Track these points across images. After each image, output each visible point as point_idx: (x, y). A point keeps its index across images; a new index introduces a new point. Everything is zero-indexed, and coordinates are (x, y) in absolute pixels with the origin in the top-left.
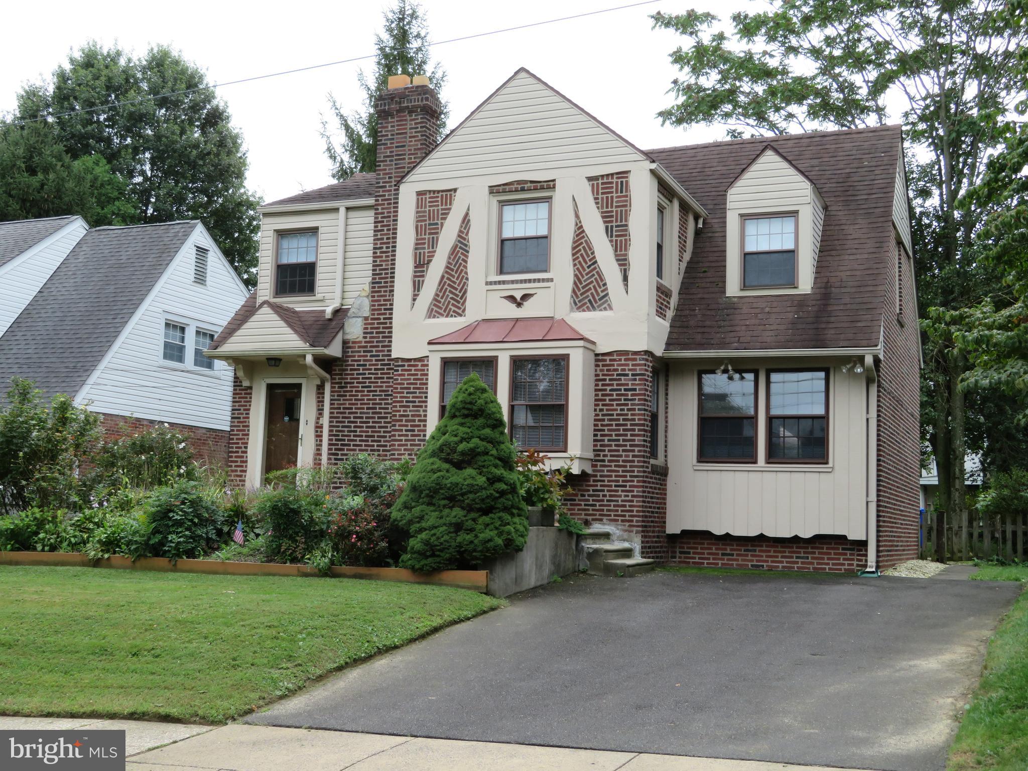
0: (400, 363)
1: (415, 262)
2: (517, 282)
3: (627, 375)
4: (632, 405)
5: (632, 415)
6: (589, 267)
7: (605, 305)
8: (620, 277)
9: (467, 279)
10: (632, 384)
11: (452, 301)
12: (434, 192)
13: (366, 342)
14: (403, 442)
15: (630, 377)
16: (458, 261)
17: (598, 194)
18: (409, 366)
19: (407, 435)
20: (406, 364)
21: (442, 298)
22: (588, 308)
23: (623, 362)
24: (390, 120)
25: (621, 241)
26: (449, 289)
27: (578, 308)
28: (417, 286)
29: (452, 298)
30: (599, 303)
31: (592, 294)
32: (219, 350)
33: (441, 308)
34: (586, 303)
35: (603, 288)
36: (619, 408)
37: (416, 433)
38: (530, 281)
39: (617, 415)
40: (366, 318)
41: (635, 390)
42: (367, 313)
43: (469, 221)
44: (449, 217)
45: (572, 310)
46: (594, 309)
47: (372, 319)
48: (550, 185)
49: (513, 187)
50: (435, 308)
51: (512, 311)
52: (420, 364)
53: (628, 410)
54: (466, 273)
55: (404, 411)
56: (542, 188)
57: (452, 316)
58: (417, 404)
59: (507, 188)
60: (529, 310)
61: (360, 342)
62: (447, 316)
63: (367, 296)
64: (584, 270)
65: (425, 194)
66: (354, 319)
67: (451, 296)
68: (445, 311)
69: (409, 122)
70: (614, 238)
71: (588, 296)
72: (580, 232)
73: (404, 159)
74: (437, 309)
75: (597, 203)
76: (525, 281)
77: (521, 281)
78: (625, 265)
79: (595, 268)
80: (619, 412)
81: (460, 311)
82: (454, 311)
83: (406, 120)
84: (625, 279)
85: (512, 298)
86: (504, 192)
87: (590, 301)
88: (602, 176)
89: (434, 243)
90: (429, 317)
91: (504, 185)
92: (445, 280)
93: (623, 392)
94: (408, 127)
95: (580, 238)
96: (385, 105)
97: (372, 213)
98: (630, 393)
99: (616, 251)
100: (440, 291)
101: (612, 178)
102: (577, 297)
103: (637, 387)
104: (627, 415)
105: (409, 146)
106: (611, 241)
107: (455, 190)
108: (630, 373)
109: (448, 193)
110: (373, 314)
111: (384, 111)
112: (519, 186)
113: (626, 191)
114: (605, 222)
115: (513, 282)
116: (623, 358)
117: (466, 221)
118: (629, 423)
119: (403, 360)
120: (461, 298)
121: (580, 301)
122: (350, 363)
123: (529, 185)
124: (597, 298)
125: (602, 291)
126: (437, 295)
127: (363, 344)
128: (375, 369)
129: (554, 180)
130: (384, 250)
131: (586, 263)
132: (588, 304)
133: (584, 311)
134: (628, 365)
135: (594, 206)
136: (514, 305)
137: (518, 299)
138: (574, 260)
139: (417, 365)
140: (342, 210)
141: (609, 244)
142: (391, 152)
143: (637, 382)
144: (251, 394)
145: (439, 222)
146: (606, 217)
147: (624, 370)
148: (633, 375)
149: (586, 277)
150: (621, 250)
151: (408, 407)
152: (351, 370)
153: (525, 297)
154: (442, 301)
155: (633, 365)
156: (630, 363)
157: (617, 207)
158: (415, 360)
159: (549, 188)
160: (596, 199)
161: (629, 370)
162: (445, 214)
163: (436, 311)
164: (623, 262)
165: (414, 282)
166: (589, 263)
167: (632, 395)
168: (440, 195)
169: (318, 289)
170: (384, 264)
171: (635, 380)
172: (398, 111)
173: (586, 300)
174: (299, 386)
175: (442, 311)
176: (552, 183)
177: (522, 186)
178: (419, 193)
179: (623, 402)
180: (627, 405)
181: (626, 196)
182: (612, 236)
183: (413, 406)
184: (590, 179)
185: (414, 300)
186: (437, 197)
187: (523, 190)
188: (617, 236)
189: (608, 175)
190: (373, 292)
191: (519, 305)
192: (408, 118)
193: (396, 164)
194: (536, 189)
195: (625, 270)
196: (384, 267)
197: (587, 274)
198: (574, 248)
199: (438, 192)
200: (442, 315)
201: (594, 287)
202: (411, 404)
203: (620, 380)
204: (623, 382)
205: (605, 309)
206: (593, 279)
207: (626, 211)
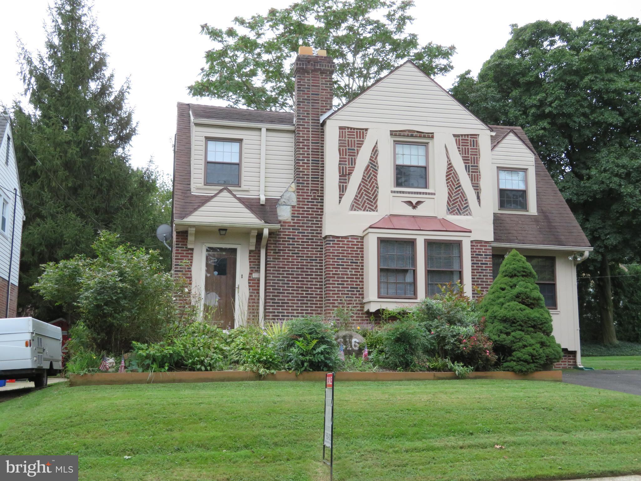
0: (331, 239)
1: (340, 173)
2: (412, 193)
3: (482, 255)
4: (486, 273)
5: (486, 279)
6: (456, 188)
7: (467, 212)
8: (475, 197)
9: (377, 188)
10: (485, 261)
11: (367, 201)
12: (351, 128)
13: (294, 223)
14: (336, 292)
15: (484, 256)
16: (370, 175)
17: (459, 145)
18: (338, 241)
19: (339, 287)
20: (336, 240)
21: (360, 198)
22: (456, 213)
23: (479, 247)
24: (306, 75)
25: (475, 175)
26: (365, 192)
27: (451, 213)
28: (342, 189)
29: (367, 199)
30: (463, 211)
31: (459, 205)
32: (185, 220)
33: (359, 205)
34: (455, 210)
35: (465, 202)
36: (478, 274)
37: (345, 286)
38: (420, 193)
39: (477, 278)
40: (293, 207)
41: (487, 264)
42: (294, 203)
43: (376, 150)
44: (363, 146)
45: (447, 214)
46: (460, 214)
47: (298, 207)
48: (431, 136)
49: (406, 133)
50: (355, 205)
51: (409, 211)
52: (346, 240)
53: (484, 276)
54: (377, 184)
55: (336, 271)
56: (424, 137)
57: (367, 211)
58: (345, 267)
59: (402, 133)
60: (420, 211)
61: (290, 222)
62: (364, 210)
63: (294, 192)
64: (453, 190)
65: (345, 129)
66: (285, 207)
67: (366, 197)
68: (362, 207)
69: (320, 80)
70: (470, 173)
71: (456, 206)
72: (450, 167)
73: (319, 103)
74: (356, 205)
75: (459, 151)
76: (417, 193)
77: (415, 193)
78: (478, 189)
79: (460, 190)
80: (478, 277)
81: (373, 208)
82: (369, 208)
83: (319, 78)
84: (478, 198)
85: (410, 203)
86: (400, 135)
87: (457, 209)
88: (462, 135)
89: (353, 162)
90: (351, 210)
91: (400, 131)
92: (361, 186)
93: (480, 265)
94: (320, 82)
95: (450, 170)
96: (303, 64)
97: (292, 136)
98: (484, 266)
99: (472, 181)
100: (359, 194)
101: (468, 137)
102: (450, 206)
103: (488, 263)
104: (483, 279)
105: (321, 95)
106: (469, 175)
107: (366, 130)
108: (484, 254)
109: (362, 131)
110: (299, 204)
111: (303, 69)
112: (410, 134)
113: (476, 146)
114: (465, 163)
115: (409, 193)
116: (479, 245)
117: (375, 151)
118: (484, 283)
119: (333, 237)
120: (374, 199)
121: (451, 209)
122: (282, 236)
123: (416, 133)
124: (462, 208)
125: (465, 204)
126: (356, 196)
127: (292, 224)
128: (302, 242)
129: (433, 133)
130: (306, 161)
131: (454, 186)
132: (457, 211)
133: (454, 215)
134: (482, 249)
135: (458, 153)
136: (411, 208)
137: (414, 203)
138: (447, 183)
139: (344, 241)
140: (264, 130)
141: (468, 176)
142: (308, 97)
143: (488, 260)
144: (192, 254)
145: (356, 148)
146: (465, 160)
147: (480, 252)
148: (485, 255)
149: (454, 194)
150: (475, 181)
151: (339, 268)
152: (283, 241)
153: (419, 203)
154: (360, 200)
155: (485, 249)
156: (483, 248)
157: (471, 154)
158: (342, 237)
159: (429, 137)
160: (458, 148)
161: (483, 252)
162: (360, 144)
163: (356, 207)
164: (477, 188)
165: (340, 186)
166: (456, 186)
167: (485, 267)
168: (355, 131)
169: (243, 183)
170: (306, 171)
171: (487, 258)
172: (313, 71)
173: (455, 209)
174: (234, 251)
175: (360, 207)
176: (431, 135)
177: (412, 134)
178: (341, 128)
179: (480, 271)
180: (483, 273)
181: (477, 149)
182: (469, 172)
183: (342, 268)
184: (455, 136)
185: (340, 198)
186: (354, 132)
187: (412, 136)
188: (472, 172)
189: (465, 135)
190: (297, 189)
191: (414, 207)
192: (320, 77)
193: (312, 106)
194: (420, 137)
195: (478, 193)
196: (306, 173)
197: (455, 193)
198: (447, 176)
199: (354, 129)
200: (361, 210)
201: (460, 201)
202: (341, 267)
203: (478, 258)
204: (479, 259)
205: (467, 214)
206: (459, 196)
207: (477, 158)
